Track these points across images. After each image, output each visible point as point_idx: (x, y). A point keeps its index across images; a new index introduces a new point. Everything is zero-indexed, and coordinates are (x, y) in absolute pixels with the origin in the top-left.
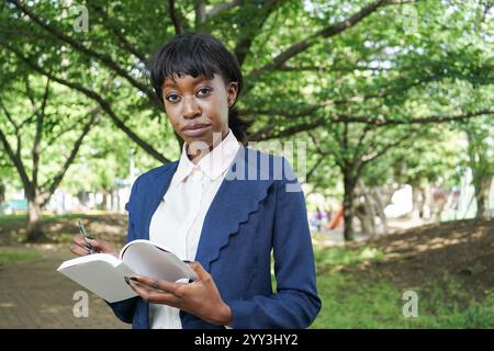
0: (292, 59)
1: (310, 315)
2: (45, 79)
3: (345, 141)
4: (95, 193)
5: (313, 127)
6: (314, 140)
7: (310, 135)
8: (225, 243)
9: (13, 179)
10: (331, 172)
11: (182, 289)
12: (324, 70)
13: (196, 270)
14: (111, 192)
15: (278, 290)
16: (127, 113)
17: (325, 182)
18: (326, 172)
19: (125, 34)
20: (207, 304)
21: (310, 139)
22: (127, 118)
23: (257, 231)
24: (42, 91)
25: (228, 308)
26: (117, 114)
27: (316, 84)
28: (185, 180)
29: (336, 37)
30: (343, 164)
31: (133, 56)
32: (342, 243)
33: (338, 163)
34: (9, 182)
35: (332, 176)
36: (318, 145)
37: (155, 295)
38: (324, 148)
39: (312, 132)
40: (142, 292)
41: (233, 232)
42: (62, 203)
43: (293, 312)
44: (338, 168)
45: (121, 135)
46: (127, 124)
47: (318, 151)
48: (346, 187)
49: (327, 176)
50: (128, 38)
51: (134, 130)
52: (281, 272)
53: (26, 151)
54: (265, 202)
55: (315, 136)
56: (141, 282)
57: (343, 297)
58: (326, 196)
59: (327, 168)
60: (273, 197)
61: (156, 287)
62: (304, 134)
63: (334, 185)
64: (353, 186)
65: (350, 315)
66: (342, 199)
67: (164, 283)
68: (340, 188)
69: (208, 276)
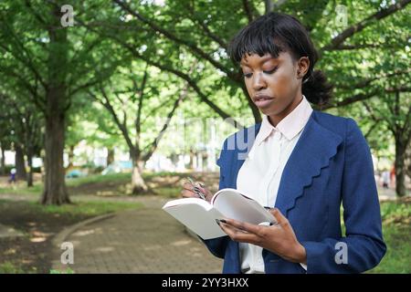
0: (348, 39)
1: (376, 258)
2: (144, 64)
3: (397, 108)
4: (184, 155)
5: (369, 96)
6: (368, 109)
7: (365, 104)
8: (300, 194)
9: (121, 144)
10: (383, 136)
11: (264, 230)
12: (378, 47)
13: (275, 215)
14: (196, 154)
15: (347, 234)
16: (209, 90)
17: (379, 144)
18: (380, 136)
19: (208, 24)
20: (285, 244)
21: (364, 108)
22: (209, 94)
23: (328, 184)
24: (142, 74)
25: (304, 249)
26: (202, 91)
27: (370, 59)
28: (266, 140)
29: (389, 18)
30: (395, 128)
31: (213, 43)
32: (395, 198)
33: (389, 128)
34: (118, 147)
35: (385, 140)
36: (373, 112)
37: (241, 235)
38: (377, 115)
39: (366, 101)
40: (230, 232)
41: (307, 185)
42: (158, 163)
43: (360, 253)
44: (391, 132)
45: (204, 107)
46: (210, 98)
47: (373, 118)
48: (397, 150)
49: (381, 139)
50: (210, 27)
51: (215, 103)
52: (349, 219)
53: (130, 122)
54: (335, 158)
55: (369, 105)
56: (229, 224)
57: (398, 244)
58: (379, 157)
59: (380, 132)
60: (342, 154)
61: (242, 228)
62: (359, 103)
63: (386, 147)
64: (405, 148)
65: (404, 260)
66: (394, 159)
67: (249, 225)
68: (392, 149)
69: (285, 220)
